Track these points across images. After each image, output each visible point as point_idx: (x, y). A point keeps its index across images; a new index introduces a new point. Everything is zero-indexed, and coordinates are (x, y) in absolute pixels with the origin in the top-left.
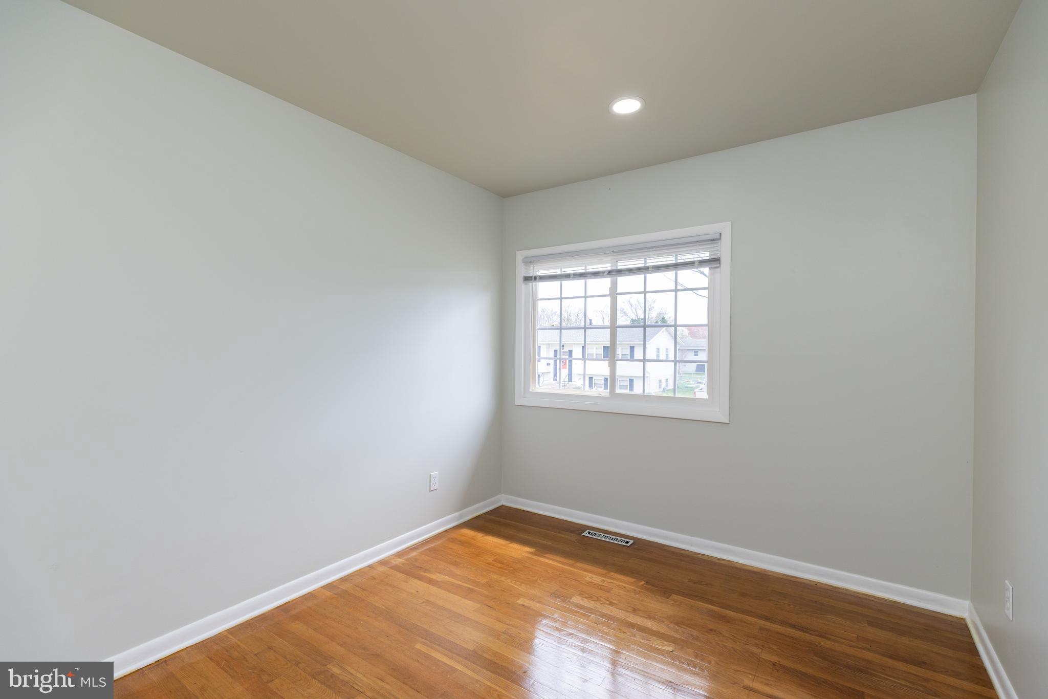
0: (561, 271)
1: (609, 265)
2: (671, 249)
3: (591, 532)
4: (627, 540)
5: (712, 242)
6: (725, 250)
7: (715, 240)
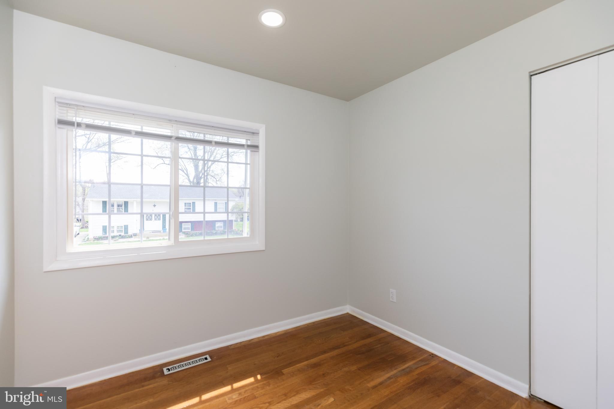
0: (110, 124)
1: (169, 131)
2: (225, 131)
3: (169, 367)
4: (204, 357)
5: (252, 134)
6: (261, 141)
7: (255, 133)
